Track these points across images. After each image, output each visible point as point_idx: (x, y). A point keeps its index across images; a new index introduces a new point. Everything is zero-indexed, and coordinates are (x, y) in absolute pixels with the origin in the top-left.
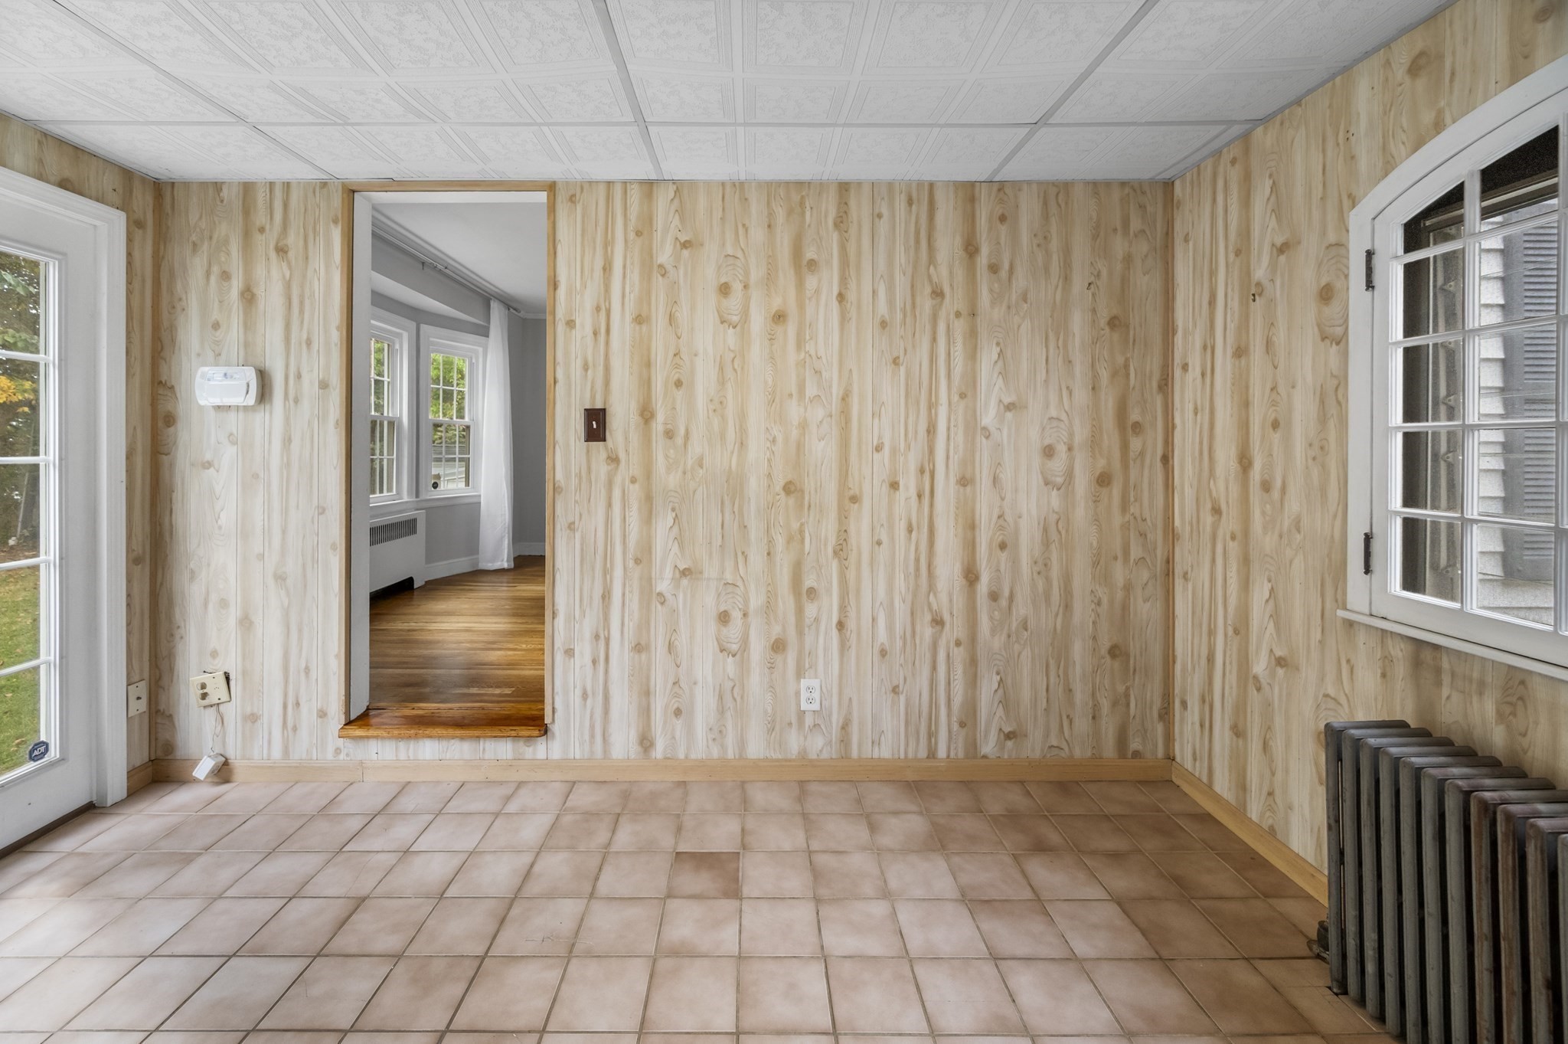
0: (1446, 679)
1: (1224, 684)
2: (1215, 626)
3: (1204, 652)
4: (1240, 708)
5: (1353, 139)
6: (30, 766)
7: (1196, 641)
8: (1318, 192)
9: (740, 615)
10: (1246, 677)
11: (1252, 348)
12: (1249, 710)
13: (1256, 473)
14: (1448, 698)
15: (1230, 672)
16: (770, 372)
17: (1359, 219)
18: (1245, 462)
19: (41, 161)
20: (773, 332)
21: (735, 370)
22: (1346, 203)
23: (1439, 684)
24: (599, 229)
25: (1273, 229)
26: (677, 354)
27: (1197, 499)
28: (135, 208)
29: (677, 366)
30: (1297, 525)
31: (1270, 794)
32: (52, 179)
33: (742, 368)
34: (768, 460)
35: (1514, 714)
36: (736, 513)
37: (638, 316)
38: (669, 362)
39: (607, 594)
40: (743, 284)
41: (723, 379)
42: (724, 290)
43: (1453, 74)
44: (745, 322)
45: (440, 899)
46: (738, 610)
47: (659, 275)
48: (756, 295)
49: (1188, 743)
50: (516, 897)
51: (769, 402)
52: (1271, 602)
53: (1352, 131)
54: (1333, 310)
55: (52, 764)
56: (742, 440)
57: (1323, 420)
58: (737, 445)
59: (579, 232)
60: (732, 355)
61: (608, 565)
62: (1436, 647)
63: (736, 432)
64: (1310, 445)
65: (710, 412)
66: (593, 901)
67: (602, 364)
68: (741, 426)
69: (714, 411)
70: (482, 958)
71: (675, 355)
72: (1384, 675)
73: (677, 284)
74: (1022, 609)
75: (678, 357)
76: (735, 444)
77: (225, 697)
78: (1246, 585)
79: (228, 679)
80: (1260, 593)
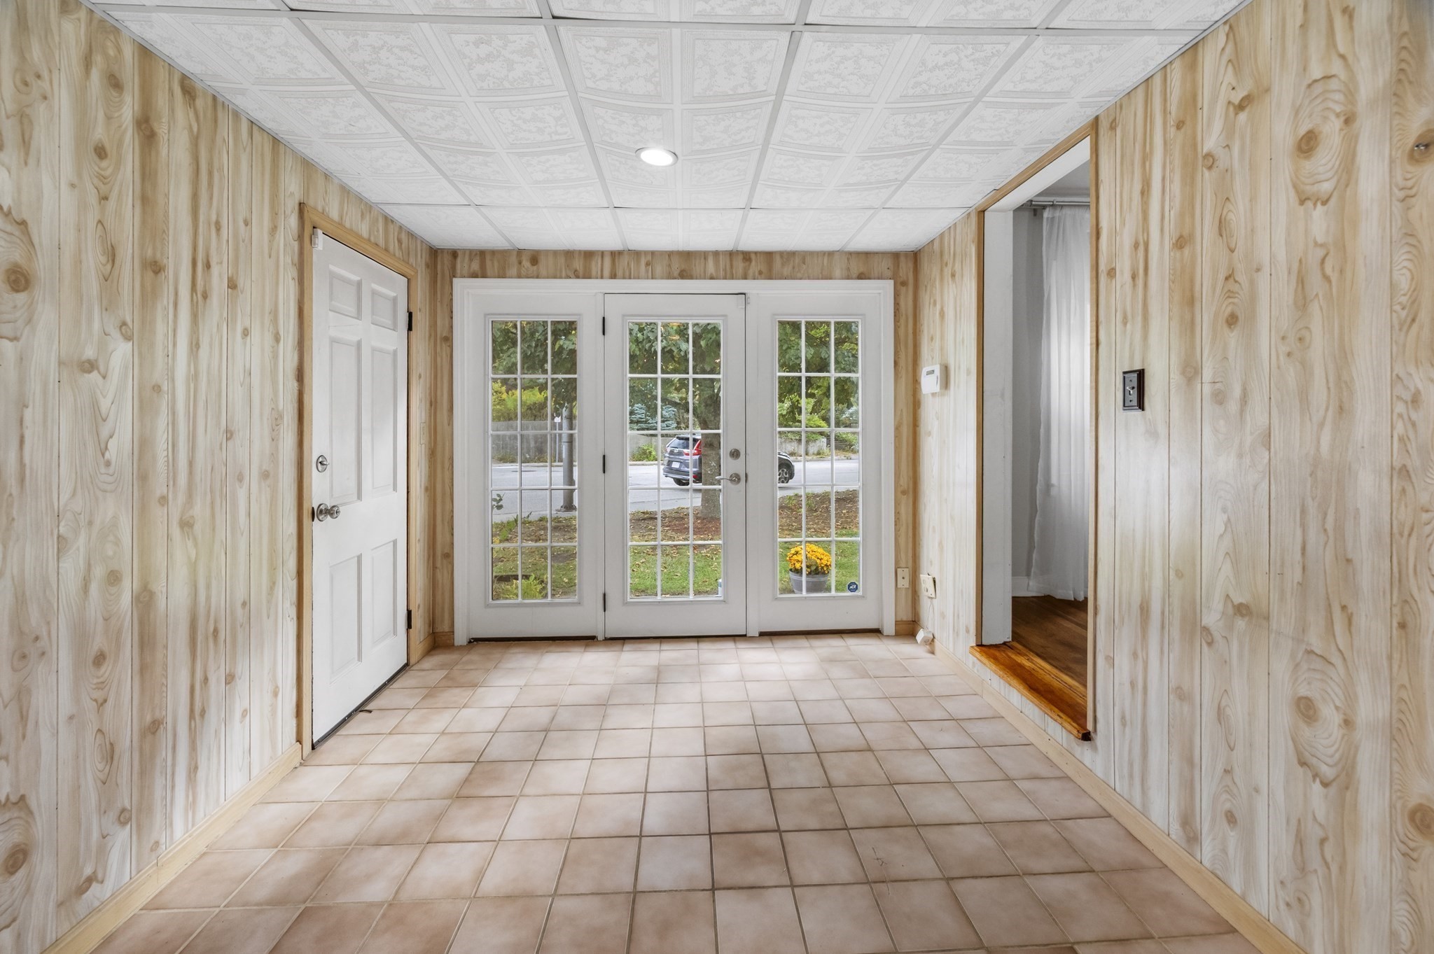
6: (849, 594)
9: (1337, 719)
16: (1406, 264)
19: (848, 269)
20: (1409, 183)
21: (1327, 278)
24: (1137, 145)
26: (1230, 276)
28: (901, 275)
29: (1230, 294)
32: (854, 276)
33: (1342, 271)
34: (1401, 439)
36: (1331, 532)
37: (1179, 238)
38: (1218, 290)
40: (1342, 119)
41: (1305, 298)
42: (1307, 144)
44: (1347, 186)
45: (891, 784)
46: (1333, 708)
47: (1204, 169)
48: (1370, 127)
50: (916, 826)
51: (1401, 325)
55: (858, 597)
56: (1341, 401)
58: (1330, 413)
59: (1118, 161)
60: (1321, 253)
63: (1329, 388)
65: (1281, 358)
66: (943, 883)
68: (1339, 377)
69: (1289, 354)
70: (846, 828)
71: (1227, 279)
73: (1229, 173)
75: (1231, 280)
76: (1327, 409)
77: (933, 596)
79: (934, 582)
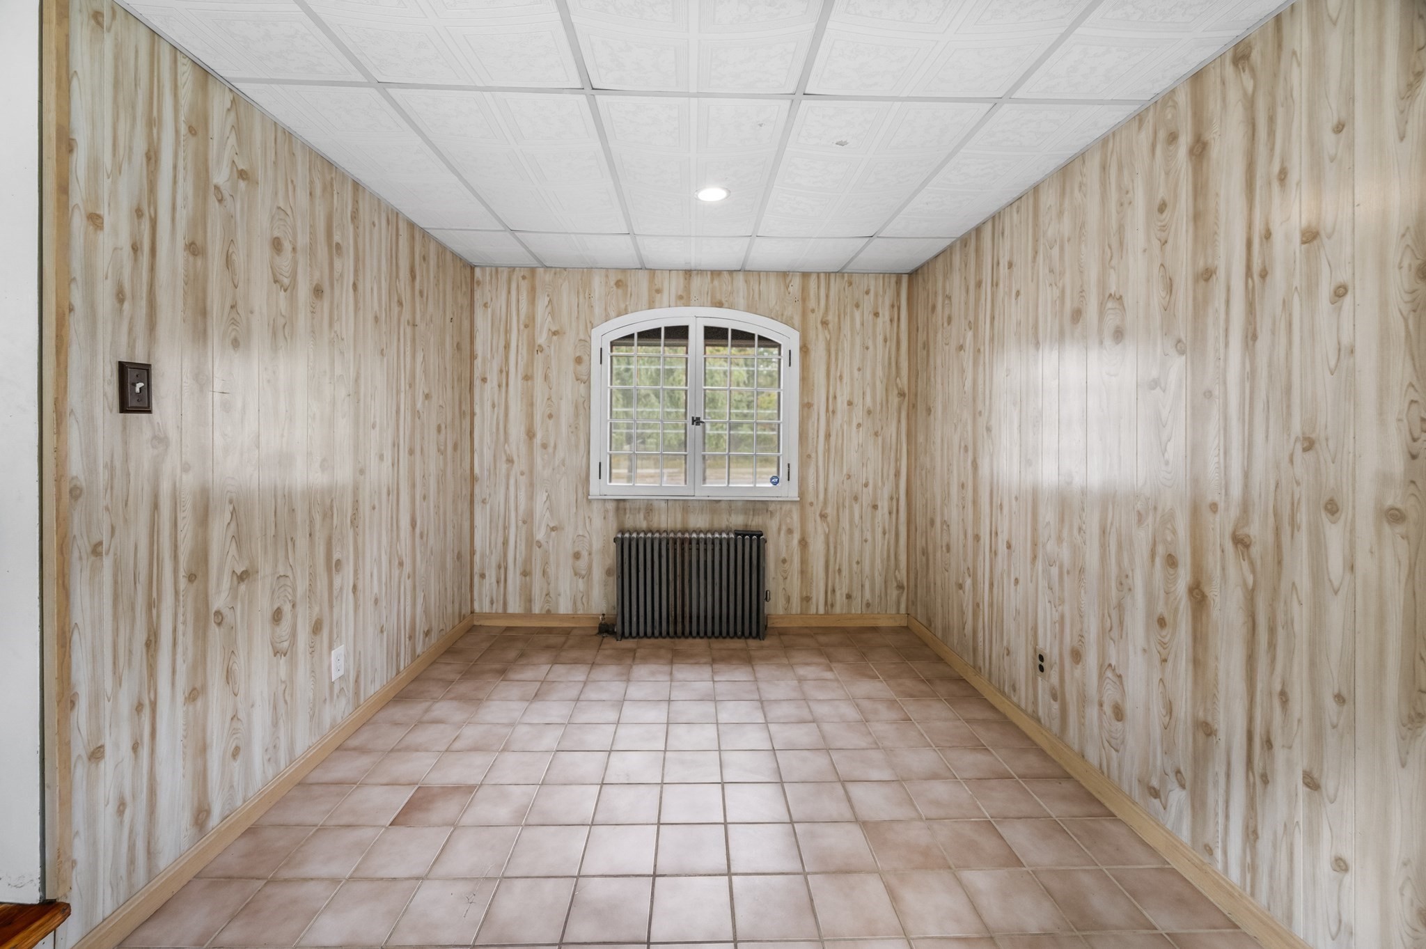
0: (628, 511)
1: (516, 553)
2: (509, 524)
3: (500, 540)
4: (528, 560)
5: (592, 299)
7: (493, 538)
8: (575, 314)
10: (531, 542)
11: (535, 375)
12: (533, 560)
13: (538, 440)
14: (629, 518)
15: (520, 545)
17: (596, 333)
18: (531, 434)
22: (589, 325)
23: (625, 514)
25: (550, 322)
27: (495, 456)
30: (563, 463)
31: (547, 594)
35: (649, 516)
39: (152, 638)
43: (631, 295)
49: (486, 596)
52: (548, 502)
53: (592, 295)
54: (582, 369)
57: (577, 415)
61: (155, 595)
62: (624, 500)
64: (570, 426)
67: (144, 295)
72: (605, 518)
74: (431, 541)
78: (531, 497)
80: (541, 498)
